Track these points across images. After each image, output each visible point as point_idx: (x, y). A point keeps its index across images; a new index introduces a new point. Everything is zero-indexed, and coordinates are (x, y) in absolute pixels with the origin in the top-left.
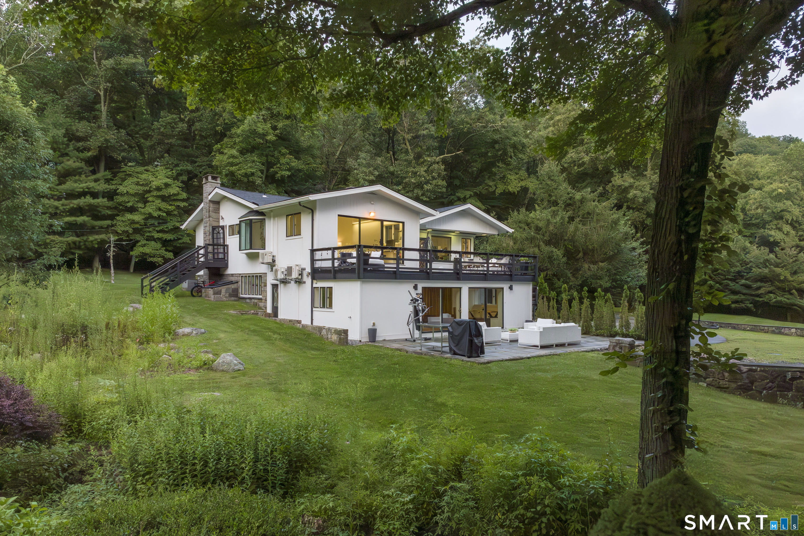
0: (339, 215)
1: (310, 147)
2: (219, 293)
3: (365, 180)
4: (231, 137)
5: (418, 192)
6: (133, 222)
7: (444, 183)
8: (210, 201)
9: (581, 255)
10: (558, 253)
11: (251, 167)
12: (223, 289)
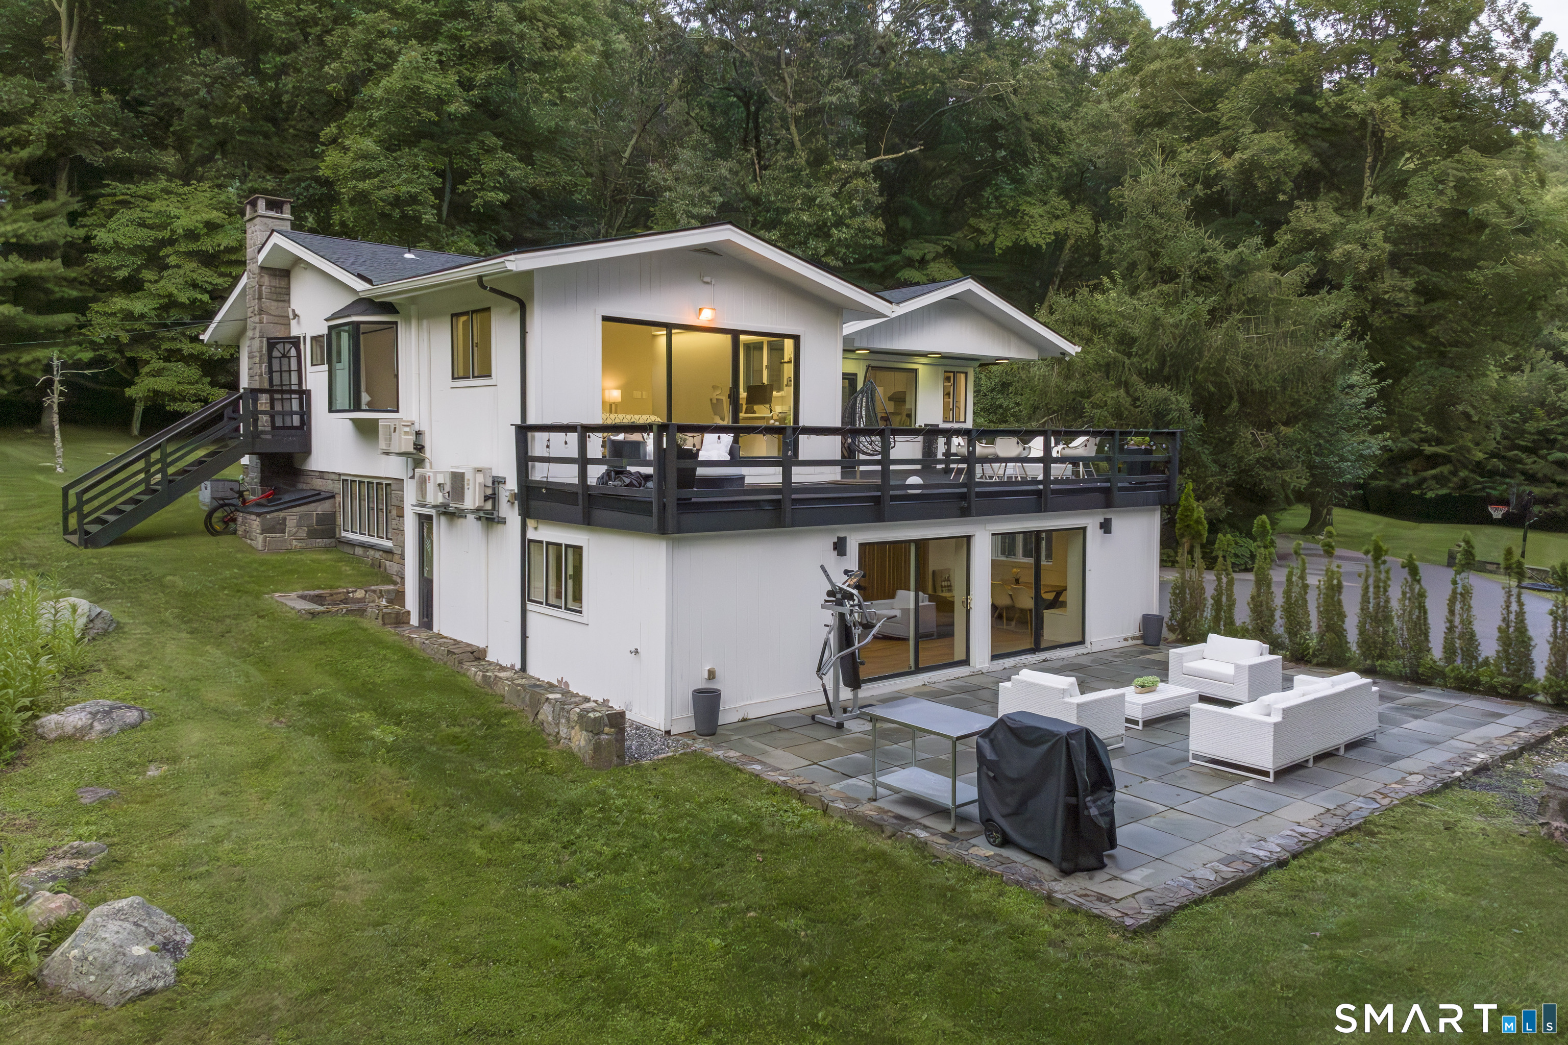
0: (605, 319)
1: (557, 131)
2: (280, 527)
3: (691, 216)
4: (363, 109)
5: (818, 246)
6: (129, 316)
7: (880, 224)
8: (262, 268)
9: (1235, 405)
10: (1182, 401)
11: (409, 181)
12: (292, 518)
